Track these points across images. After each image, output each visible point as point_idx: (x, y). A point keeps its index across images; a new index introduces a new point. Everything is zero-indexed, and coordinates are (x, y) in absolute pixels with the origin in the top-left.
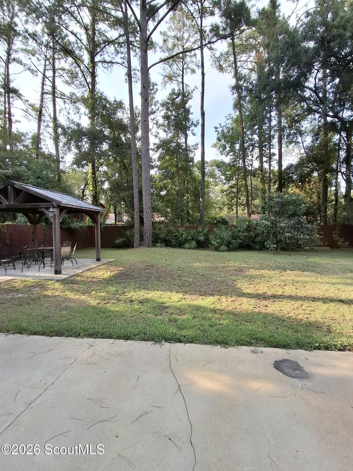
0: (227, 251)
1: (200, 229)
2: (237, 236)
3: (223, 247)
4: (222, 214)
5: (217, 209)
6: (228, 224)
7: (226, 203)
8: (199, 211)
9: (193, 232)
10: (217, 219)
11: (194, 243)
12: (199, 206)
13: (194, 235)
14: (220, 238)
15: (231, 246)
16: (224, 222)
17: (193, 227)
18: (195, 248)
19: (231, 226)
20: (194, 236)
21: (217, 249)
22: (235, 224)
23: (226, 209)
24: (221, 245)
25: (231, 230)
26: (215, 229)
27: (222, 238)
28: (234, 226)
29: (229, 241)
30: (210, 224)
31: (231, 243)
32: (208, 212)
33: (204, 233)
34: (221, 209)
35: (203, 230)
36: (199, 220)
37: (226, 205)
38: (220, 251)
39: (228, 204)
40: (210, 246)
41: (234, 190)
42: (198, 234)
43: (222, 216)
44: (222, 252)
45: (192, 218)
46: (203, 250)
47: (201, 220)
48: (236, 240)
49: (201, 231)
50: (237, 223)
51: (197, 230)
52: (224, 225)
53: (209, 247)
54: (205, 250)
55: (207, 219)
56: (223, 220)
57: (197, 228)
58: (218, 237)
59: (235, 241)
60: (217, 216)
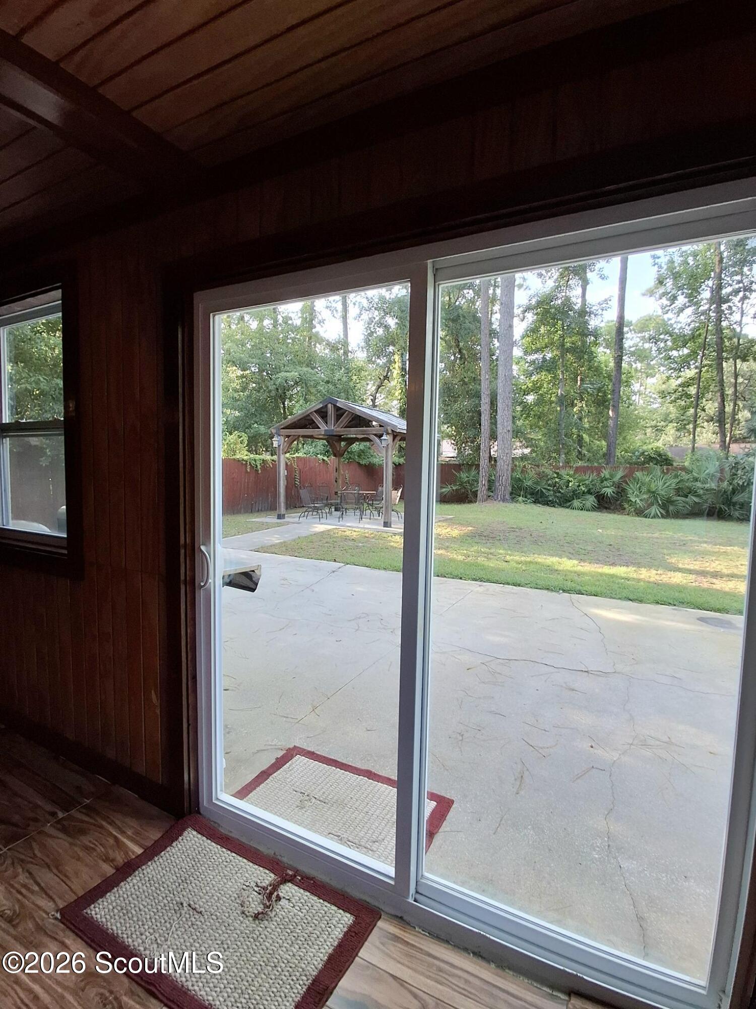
0: (663, 517)
1: (606, 473)
2: (690, 489)
3: (654, 509)
4: (659, 444)
5: (649, 430)
6: (672, 465)
7: (672, 416)
8: (605, 436)
9: (589, 478)
10: (646, 453)
11: (591, 500)
12: (605, 425)
13: (593, 485)
14: (649, 491)
15: (671, 508)
16: (662, 460)
17: (591, 469)
18: (594, 509)
19: (676, 469)
20: (591, 486)
21: (640, 513)
22: (686, 464)
23: (671, 430)
24: (652, 504)
25: (676, 476)
26: (638, 474)
27: (653, 492)
28: (684, 469)
29: (668, 498)
30: (629, 463)
31: (673, 501)
32: (624, 439)
33: (614, 482)
34: (659, 430)
35: (612, 476)
36: (604, 455)
37: (671, 422)
38: (646, 517)
39: (678, 420)
40: (626, 506)
41: (693, 390)
42: (602, 482)
43: (657, 447)
44: (652, 518)
45: (589, 451)
46: (610, 513)
47: (608, 455)
48: (686, 496)
49: (608, 476)
50: (692, 462)
51: (598, 474)
52: (661, 466)
53: (625, 509)
54: (615, 513)
55: (623, 453)
56: (660, 455)
57: (599, 470)
58: (644, 489)
59: (683, 499)
60: (645, 448)
